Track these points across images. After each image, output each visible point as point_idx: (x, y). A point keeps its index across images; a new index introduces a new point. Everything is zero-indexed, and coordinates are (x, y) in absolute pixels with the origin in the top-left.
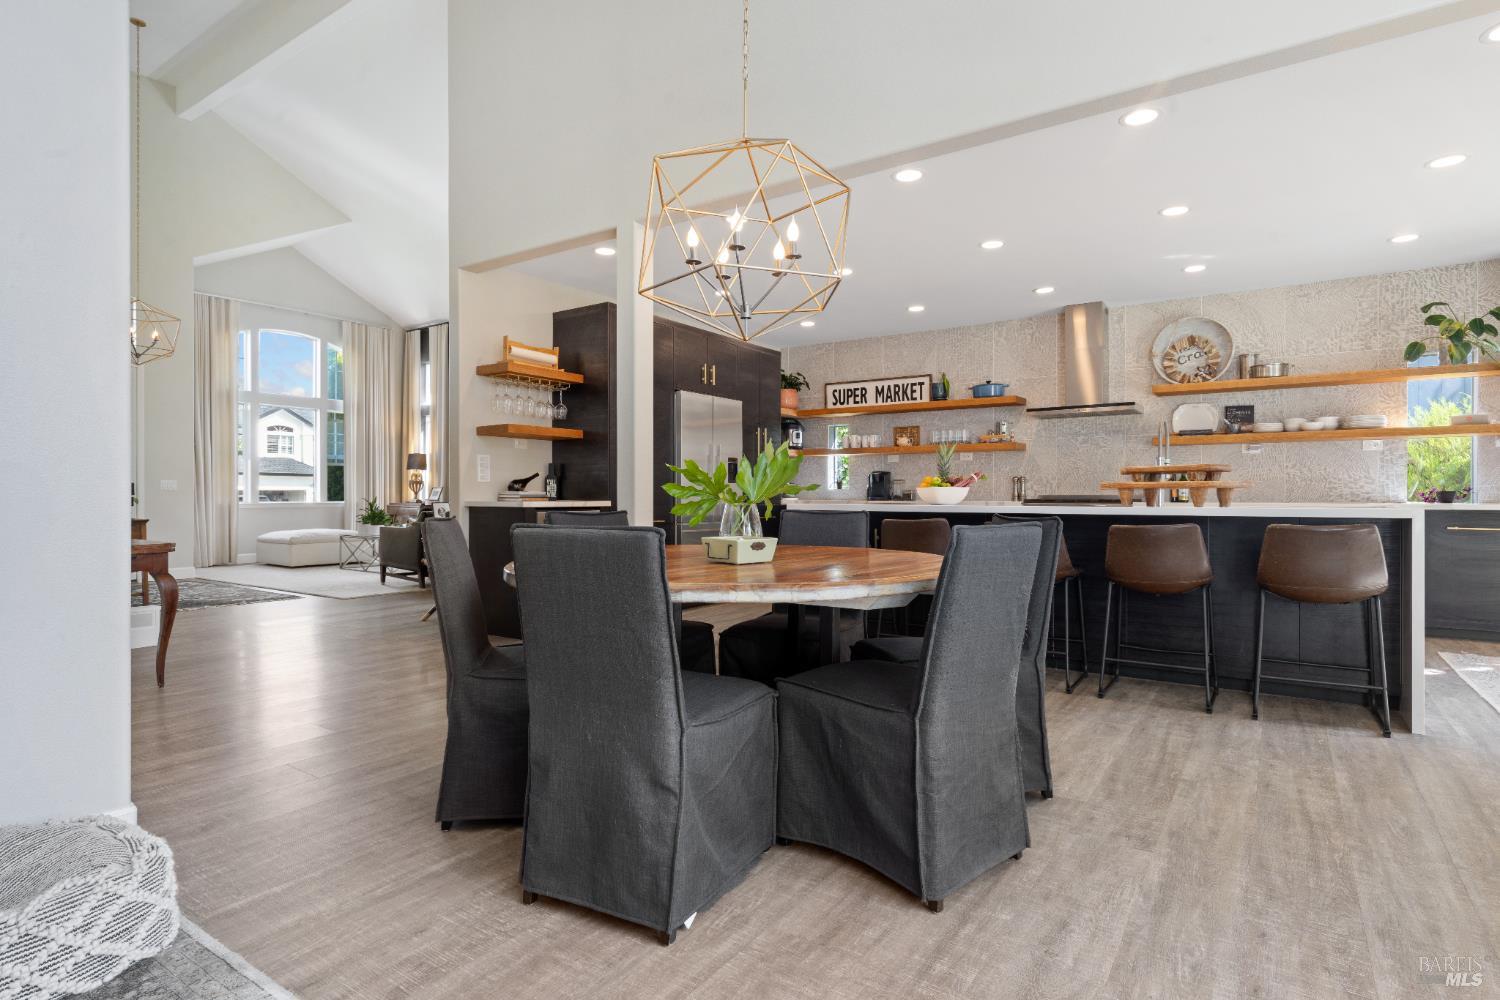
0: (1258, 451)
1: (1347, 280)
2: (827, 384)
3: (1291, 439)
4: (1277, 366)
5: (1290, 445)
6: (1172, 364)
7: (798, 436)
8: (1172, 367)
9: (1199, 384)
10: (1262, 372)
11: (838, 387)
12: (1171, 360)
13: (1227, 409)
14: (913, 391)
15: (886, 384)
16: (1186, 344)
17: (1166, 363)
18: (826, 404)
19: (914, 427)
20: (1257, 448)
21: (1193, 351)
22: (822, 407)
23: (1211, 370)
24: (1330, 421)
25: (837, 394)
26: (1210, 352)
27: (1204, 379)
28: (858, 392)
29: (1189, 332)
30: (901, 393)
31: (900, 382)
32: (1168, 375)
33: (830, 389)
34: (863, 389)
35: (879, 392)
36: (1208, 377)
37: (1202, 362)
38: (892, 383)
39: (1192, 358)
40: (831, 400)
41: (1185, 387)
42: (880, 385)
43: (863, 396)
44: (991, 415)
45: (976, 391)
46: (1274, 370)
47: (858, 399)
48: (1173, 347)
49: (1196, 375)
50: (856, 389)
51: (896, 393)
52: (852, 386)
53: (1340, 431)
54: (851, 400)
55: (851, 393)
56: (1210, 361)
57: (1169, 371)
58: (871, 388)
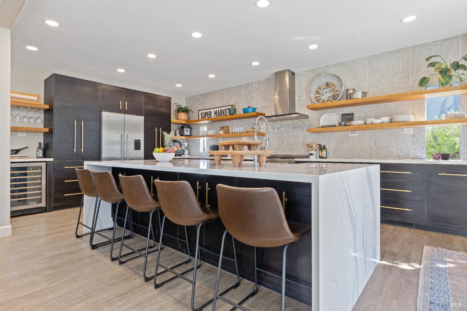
0: (356, 135)
1: (395, 51)
2: (199, 111)
3: (370, 129)
4: (360, 93)
5: (370, 131)
6: (319, 95)
7: (187, 131)
8: (319, 97)
9: (329, 104)
10: (353, 96)
11: (202, 112)
12: (318, 94)
13: (343, 115)
14: (226, 112)
15: (217, 109)
16: (325, 87)
17: (317, 95)
18: (199, 118)
19: (227, 127)
20: (355, 133)
21: (328, 89)
22: (198, 119)
23: (334, 97)
24: (386, 119)
25: (202, 114)
26: (334, 89)
27: (331, 101)
28: (209, 113)
29: (326, 81)
30: (222, 113)
31: (222, 109)
32: (317, 101)
33: (200, 112)
34: (210, 112)
35: (215, 113)
36: (333, 101)
37: (330, 94)
38: (219, 109)
39: (328, 92)
40: (200, 117)
41: (324, 105)
42: (215, 110)
43: (210, 114)
44: (252, 120)
45: (245, 111)
46: (359, 95)
47: (209, 116)
48: (320, 88)
49: (328, 100)
50: (208, 112)
51: (221, 113)
52: (207, 111)
53: (391, 123)
54: (207, 116)
55: (206, 114)
56: (334, 93)
57: (318, 99)
58: (213, 111)
